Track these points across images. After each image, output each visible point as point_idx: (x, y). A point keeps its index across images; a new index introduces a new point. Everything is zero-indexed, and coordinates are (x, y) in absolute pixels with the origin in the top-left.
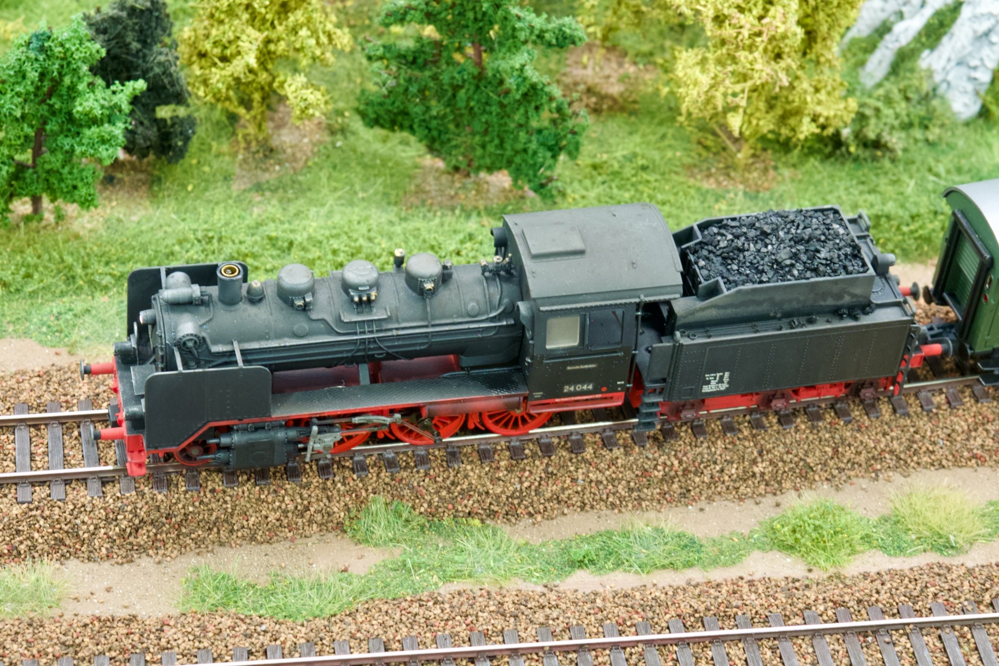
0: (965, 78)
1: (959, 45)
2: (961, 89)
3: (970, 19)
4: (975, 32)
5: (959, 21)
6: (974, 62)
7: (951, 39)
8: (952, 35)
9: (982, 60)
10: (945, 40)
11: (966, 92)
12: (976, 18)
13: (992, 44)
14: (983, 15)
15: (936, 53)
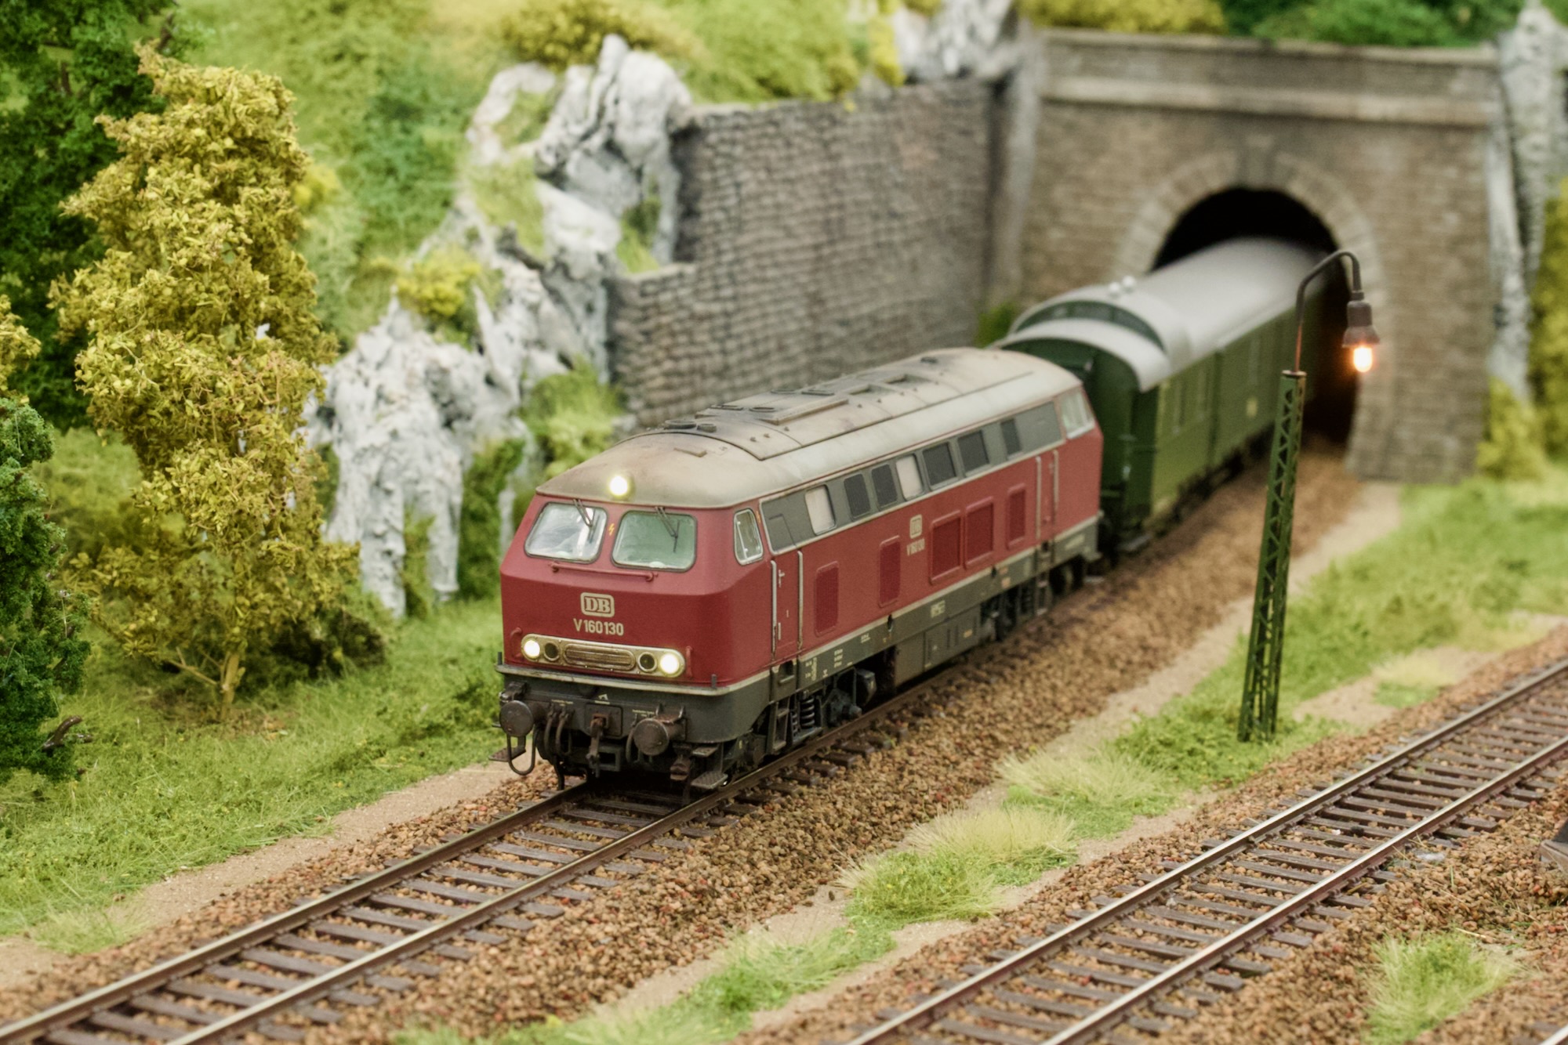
0: (378, 556)
1: (358, 500)
2: (380, 574)
3: (353, 460)
4: (368, 477)
5: (343, 467)
6: (380, 528)
7: (345, 493)
8: (345, 485)
9: (386, 521)
10: (339, 496)
11: (386, 577)
12: (360, 456)
13: (388, 492)
14: (365, 450)
15: (338, 519)
